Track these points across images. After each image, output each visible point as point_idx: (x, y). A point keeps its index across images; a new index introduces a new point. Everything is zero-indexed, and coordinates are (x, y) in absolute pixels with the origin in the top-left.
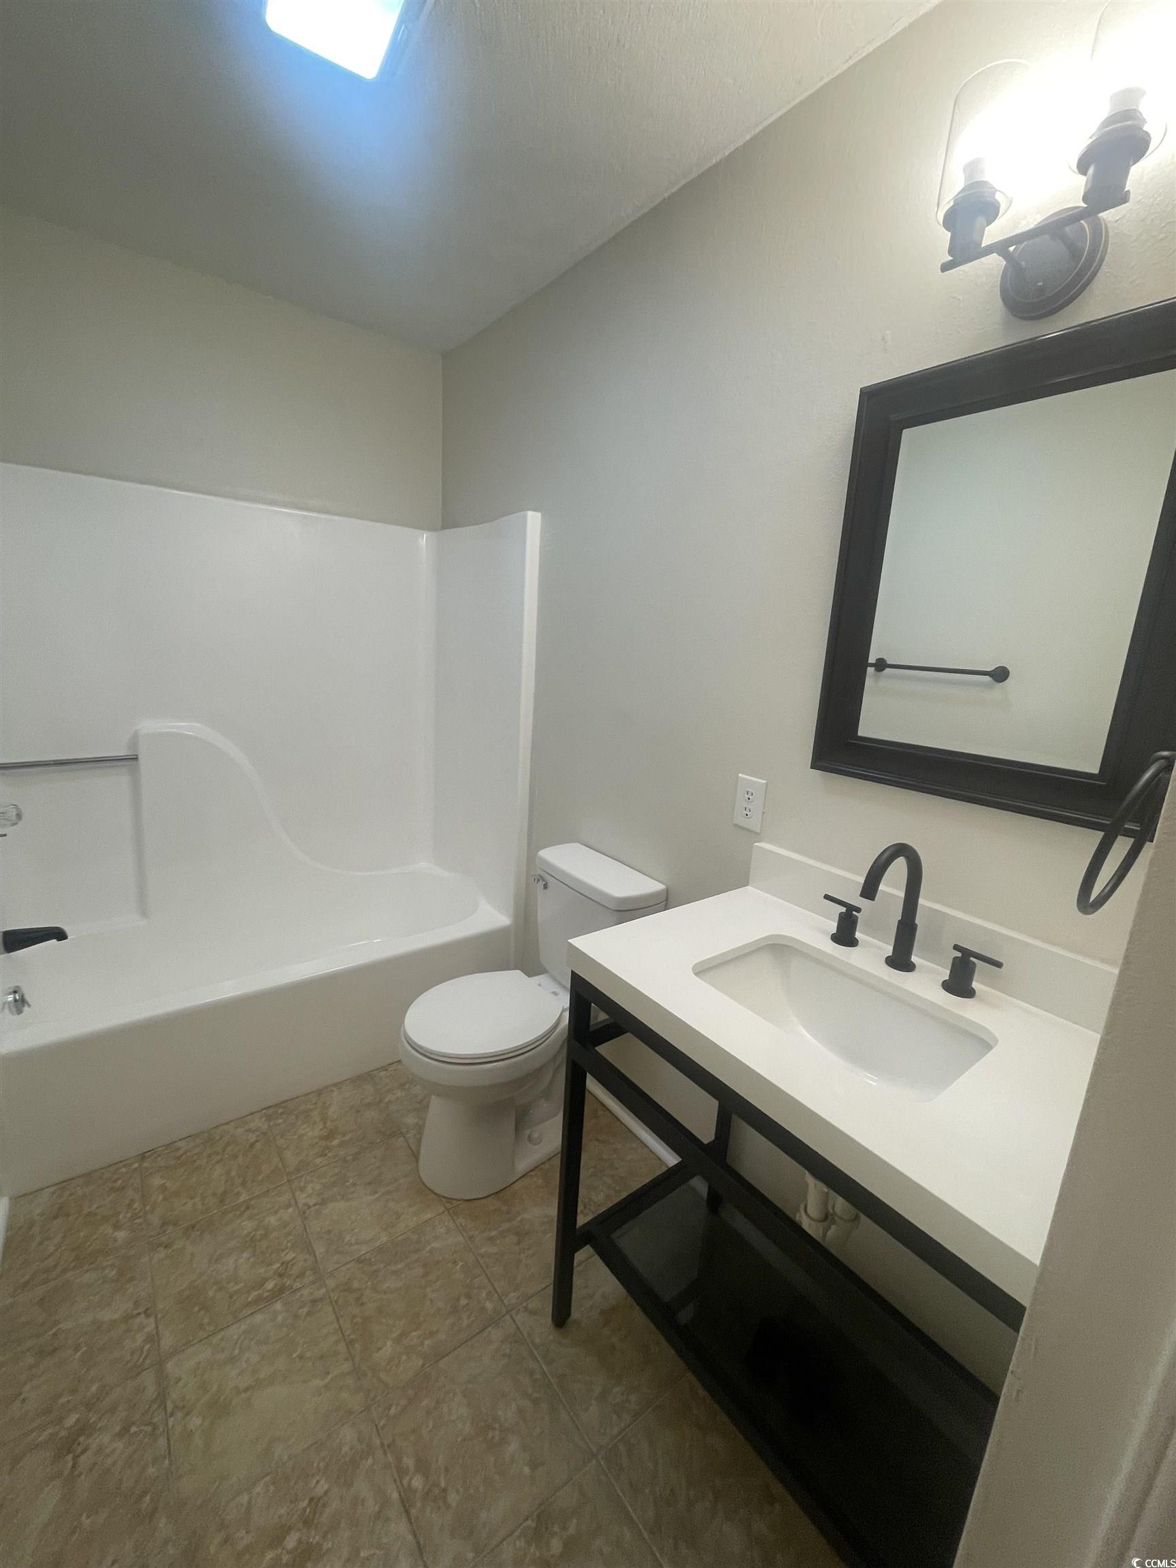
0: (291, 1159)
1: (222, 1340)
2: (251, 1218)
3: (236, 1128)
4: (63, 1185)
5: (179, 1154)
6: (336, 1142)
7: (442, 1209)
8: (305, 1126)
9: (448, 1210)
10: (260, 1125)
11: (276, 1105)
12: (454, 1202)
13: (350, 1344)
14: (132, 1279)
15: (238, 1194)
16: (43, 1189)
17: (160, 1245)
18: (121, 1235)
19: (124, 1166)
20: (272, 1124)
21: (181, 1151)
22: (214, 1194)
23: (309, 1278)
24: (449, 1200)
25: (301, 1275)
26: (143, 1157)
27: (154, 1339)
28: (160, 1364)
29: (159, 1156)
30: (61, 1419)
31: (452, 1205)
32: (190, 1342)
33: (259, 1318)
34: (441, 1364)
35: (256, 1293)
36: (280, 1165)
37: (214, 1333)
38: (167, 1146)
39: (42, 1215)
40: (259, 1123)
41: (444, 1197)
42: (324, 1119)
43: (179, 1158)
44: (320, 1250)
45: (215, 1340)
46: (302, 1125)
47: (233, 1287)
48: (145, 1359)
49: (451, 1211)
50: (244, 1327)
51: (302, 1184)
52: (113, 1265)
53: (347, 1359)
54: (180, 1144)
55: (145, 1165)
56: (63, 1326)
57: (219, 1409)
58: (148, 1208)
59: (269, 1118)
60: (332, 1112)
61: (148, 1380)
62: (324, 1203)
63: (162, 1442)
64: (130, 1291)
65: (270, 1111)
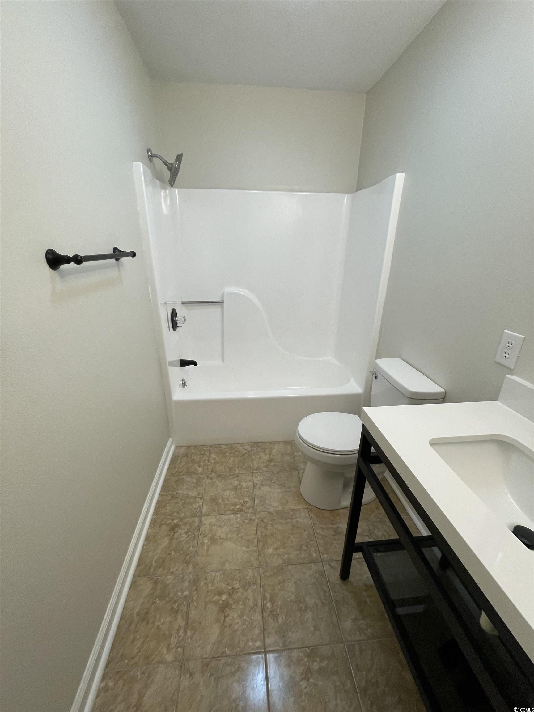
0: (256, 465)
1: (220, 517)
2: (238, 480)
3: (240, 446)
4: (189, 447)
5: (221, 449)
6: (272, 464)
7: (305, 507)
8: (263, 454)
9: (308, 508)
10: (248, 448)
11: (255, 443)
12: (311, 506)
13: (259, 541)
14: (199, 485)
15: (236, 470)
16: (183, 446)
17: (209, 477)
18: (200, 470)
19: (206, 447)
20: (252, 449)
21: (222, 449)
22: (228, 467)
23: (251, 511)
24: (309, 504)
25: (248, 508)
26: (211, 446)
27: (201, 507)
28: (201, 517)
29: (216, 447)
30: (173, 520)
31: (310, 507)
32: (210, 514)
33: (232, 516)
34: (289, 567)
35: (233, 507)
36: (251, 465)
37: (218, 515)
38: (219, 445)
39: (182, 454)
40: (248, 447)
41: (308, 503)
42: (270, 454)
43: (221, 450)
44: (257, 502)
45: (218, 517)
46: (262, 453)
47: (227, 502)
48: (197, 513)
49: (309, 509)
50: (227, 517)
51: (257, 475)
52: (195, 478)
53: (256, 546)
54: (223, 446)
55: (211, 449)
56: (179, 492)
57: (213, 540)
58: (209, 464)
59: (252, 447)
60: (274, 452)
61: (197, 520)
62: (262, 485)
63: (196, 541)
64: (198, 489)
65: (253, 444)
